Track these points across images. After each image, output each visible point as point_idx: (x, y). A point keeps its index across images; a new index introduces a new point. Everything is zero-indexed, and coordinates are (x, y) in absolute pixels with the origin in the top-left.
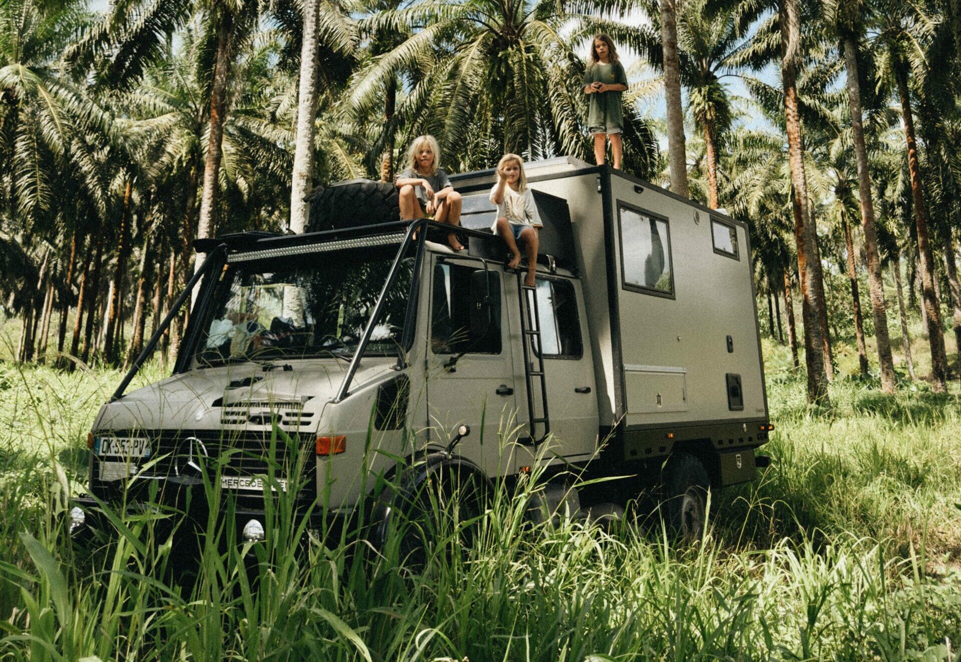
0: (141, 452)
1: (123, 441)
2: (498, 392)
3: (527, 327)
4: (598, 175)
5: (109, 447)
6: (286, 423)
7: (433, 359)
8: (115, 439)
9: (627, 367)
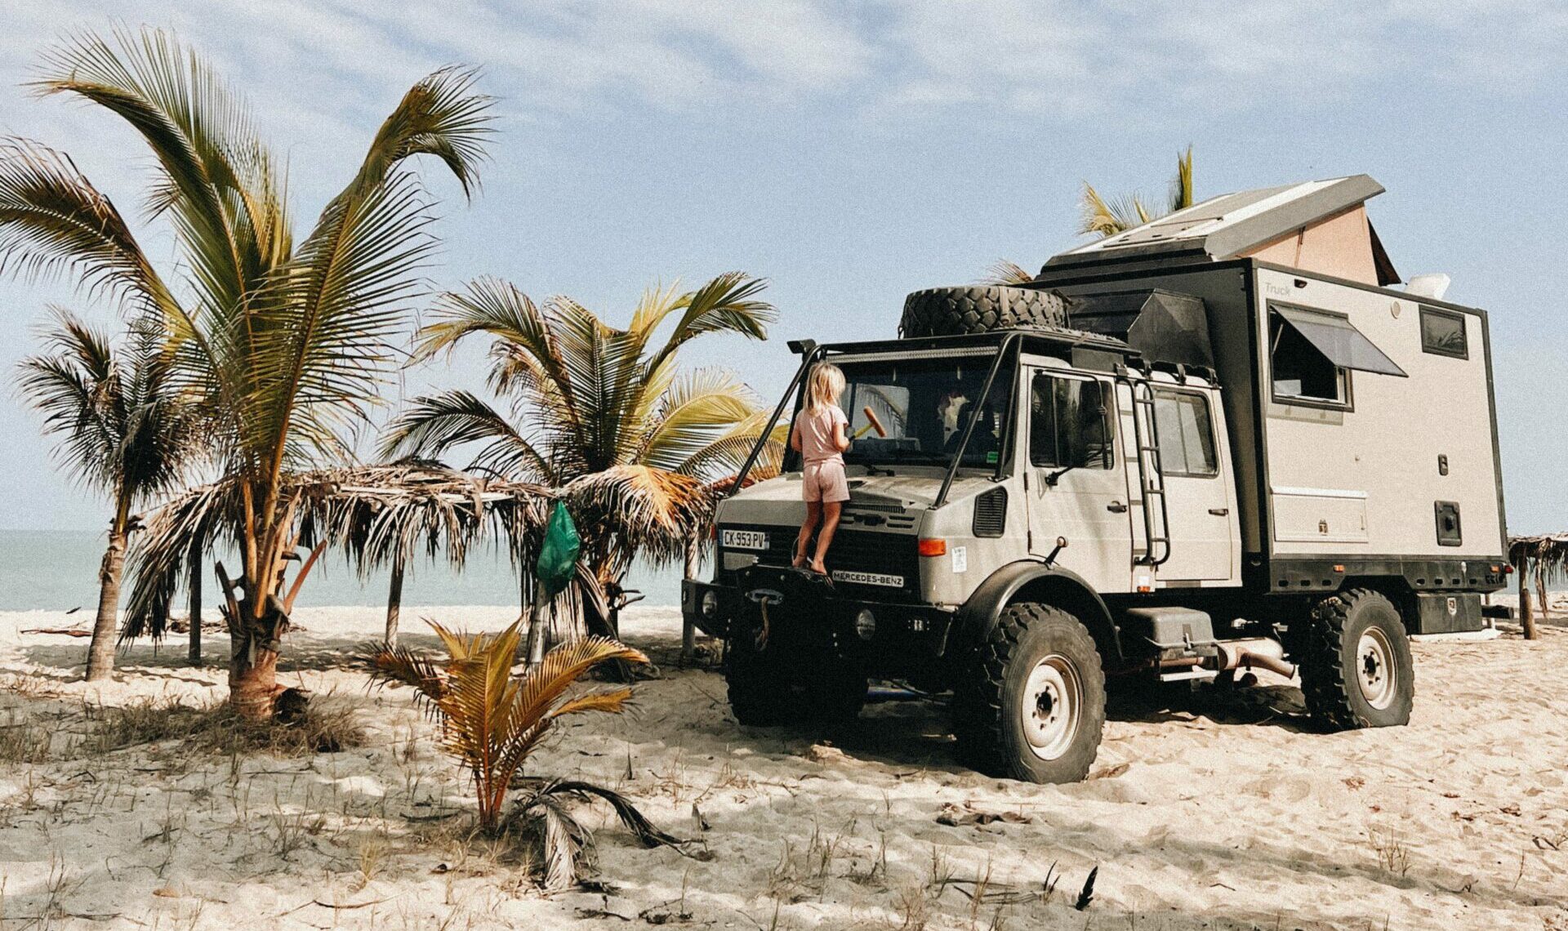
0: (761, 545)
1: (744, 534)
2: (1109, 508)
4: (1241, 270)
5: (731, 539)
6: (889, 525)
7: (1032, 471)
8: (736, 532)
9: (1276, 489)
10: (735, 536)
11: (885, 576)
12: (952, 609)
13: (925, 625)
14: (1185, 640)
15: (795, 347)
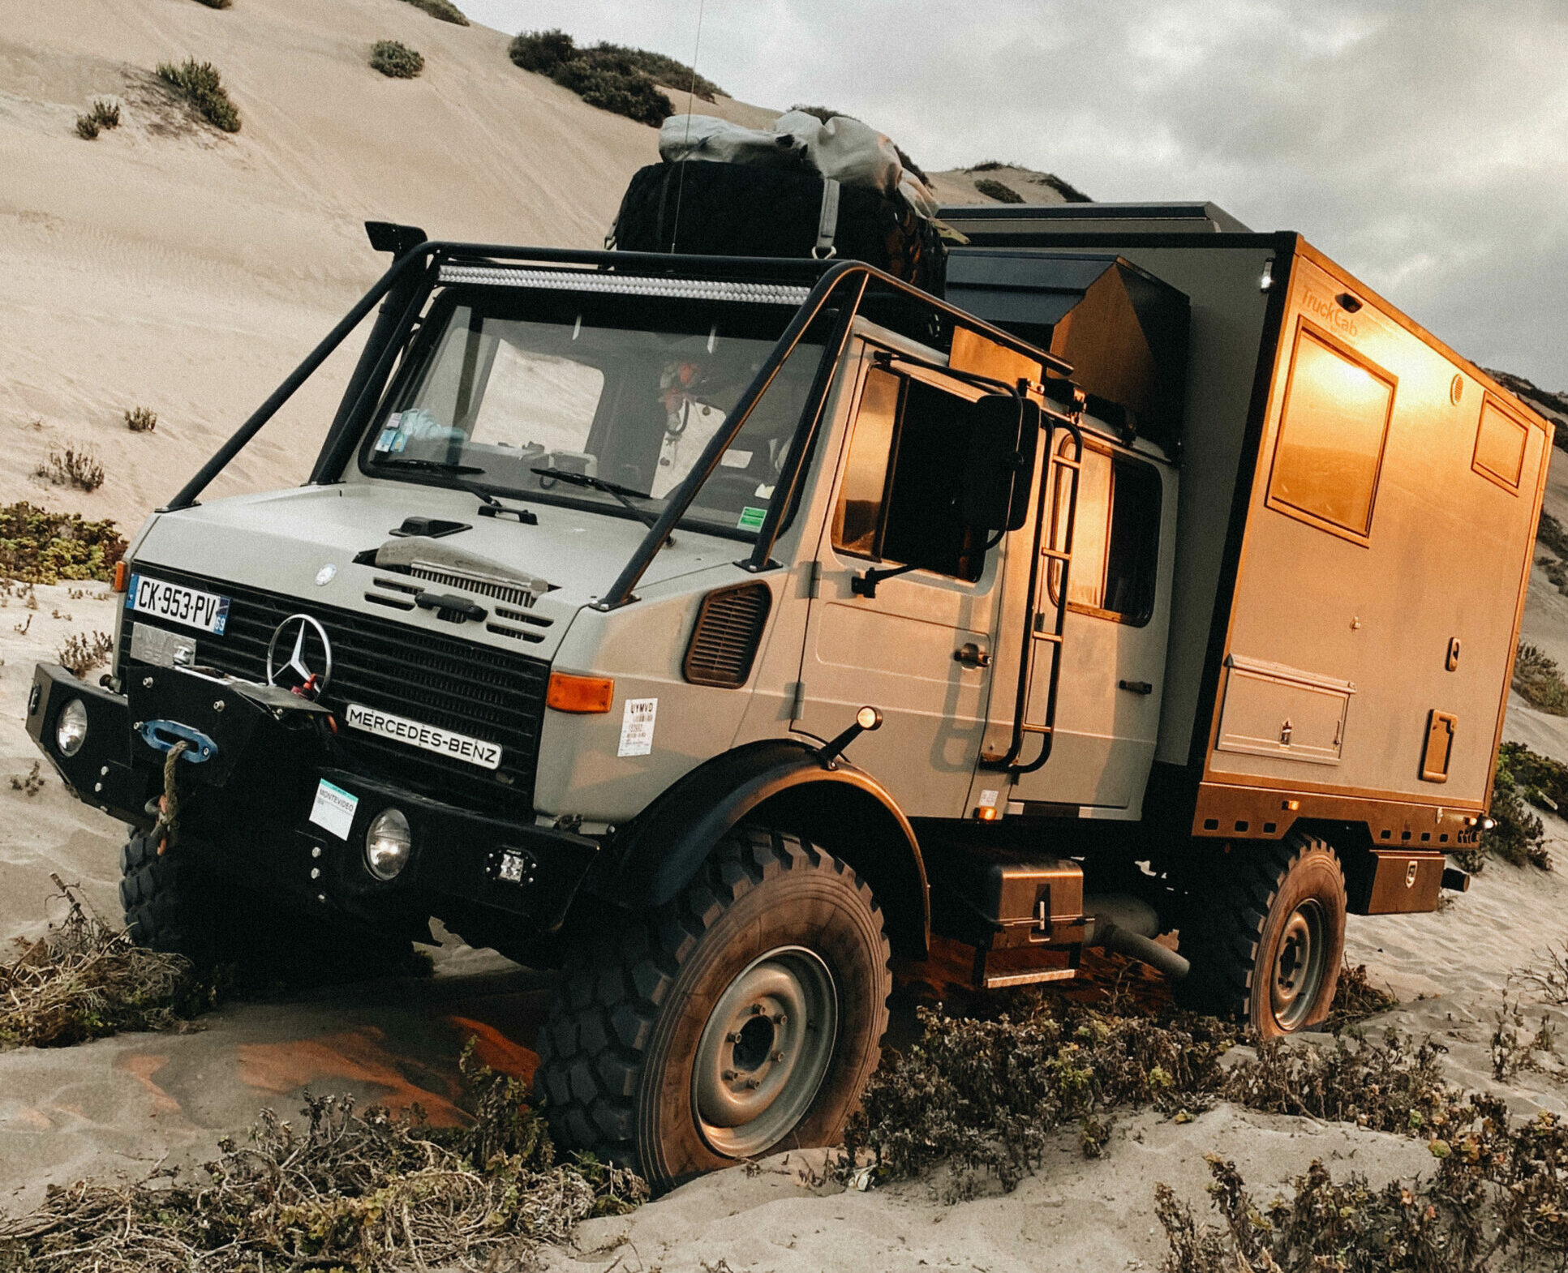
0: (207, 622)
1: (178, 592)
2: (956, 655)
3: (1045, 542)
4: (1270, 253)
5: (152, 596)
6: (492, 628)
7: (832, 562)
8: (164, 585)
9: (1238, 659)
10: (159, 593)
11: (462, 738)
12: (600, 830)
13: (526, 871)
14: (1036, 915)
15: (381, 235)
